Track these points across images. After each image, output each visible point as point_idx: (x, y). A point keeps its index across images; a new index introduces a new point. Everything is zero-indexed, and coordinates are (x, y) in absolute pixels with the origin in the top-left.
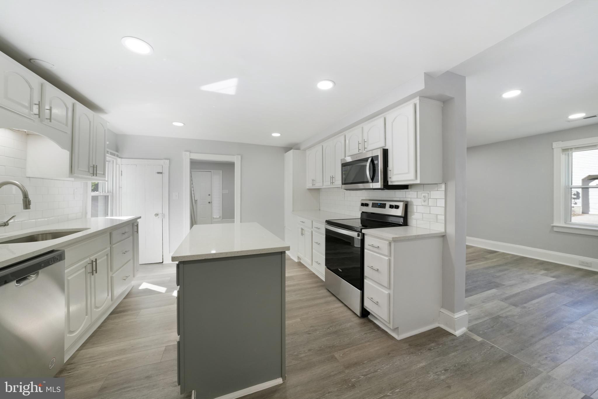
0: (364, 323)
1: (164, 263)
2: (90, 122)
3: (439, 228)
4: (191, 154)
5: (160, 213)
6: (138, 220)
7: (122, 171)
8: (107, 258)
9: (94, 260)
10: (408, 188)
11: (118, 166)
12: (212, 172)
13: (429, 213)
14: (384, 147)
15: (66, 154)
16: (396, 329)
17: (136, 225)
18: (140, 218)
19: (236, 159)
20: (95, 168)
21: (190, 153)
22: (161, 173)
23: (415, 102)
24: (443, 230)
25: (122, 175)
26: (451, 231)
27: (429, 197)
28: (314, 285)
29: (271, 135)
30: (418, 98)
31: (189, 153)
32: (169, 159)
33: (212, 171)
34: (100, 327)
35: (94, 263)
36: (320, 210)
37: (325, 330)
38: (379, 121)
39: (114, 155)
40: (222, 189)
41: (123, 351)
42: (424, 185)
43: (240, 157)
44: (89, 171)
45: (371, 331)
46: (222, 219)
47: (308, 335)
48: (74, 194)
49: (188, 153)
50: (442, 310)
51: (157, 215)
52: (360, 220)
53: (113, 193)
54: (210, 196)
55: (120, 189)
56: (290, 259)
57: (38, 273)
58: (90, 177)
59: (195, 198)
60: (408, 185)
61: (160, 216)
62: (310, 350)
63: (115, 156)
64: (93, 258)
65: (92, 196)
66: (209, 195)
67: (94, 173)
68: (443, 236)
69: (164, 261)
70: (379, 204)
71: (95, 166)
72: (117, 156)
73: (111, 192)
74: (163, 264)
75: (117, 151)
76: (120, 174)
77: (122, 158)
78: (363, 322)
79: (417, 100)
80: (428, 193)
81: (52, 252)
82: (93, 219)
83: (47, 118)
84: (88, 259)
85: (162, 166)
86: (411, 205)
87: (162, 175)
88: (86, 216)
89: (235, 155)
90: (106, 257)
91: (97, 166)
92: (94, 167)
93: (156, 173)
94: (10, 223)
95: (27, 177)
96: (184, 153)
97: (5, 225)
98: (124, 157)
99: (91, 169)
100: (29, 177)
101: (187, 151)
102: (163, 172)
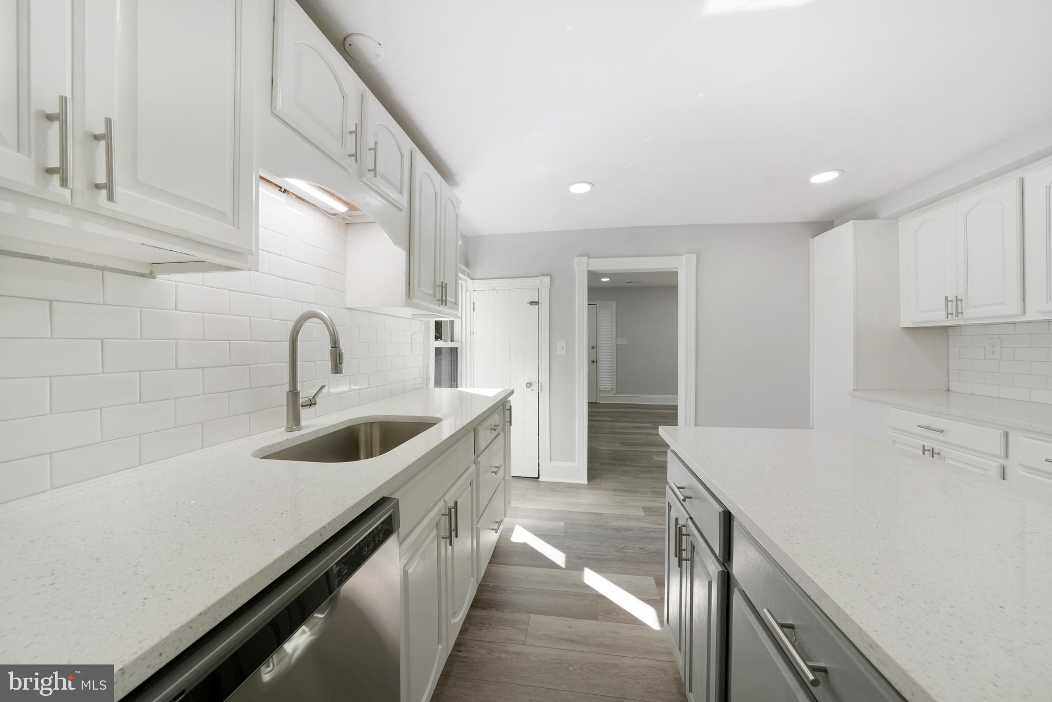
1: (541, 479)
2: (436, 193)
4: (590, 261)
5: (536, 383)
7: (474, 304)
8: (471, 494)
9: (453, 505)
11: (468, 293)
12: (598, 305)
17: (509, 408)
18: (512, 393)
20: (444, 289)
21: (588, 258)
22: (536, 303)
25: (474, 310)
29: (807, 180)
31: (587, 258)
32: (550, 275)
33: (598, 303)
35: (453, 513)
36: (948, 390)
39: (465, 274)
40: (616, 337)
43: (693, 257)
44: (434, 296)
46: (617, 393)
48: (412, 343)
49: (584, 259)
51: (529, 385)
53: (462, 343)
54: (595, 349)
55: (472, 335)
58: (436, 307)
61: (535, 386)
63: (467, 275)
64: (450, 499)
65: (436, 348)
66: (593, 347)
67: (443, 301)
69: (540, 474)
71: (444, 285)
72: (469, 276)
73: (459, 341)
74: (539, 481)
75: (467, 264)
76: (472, 309)
77: (474, 279)
82: (437, 389)
83: (370, 168)
84: (441, 503)
85: (538, 289)
87: (537, 306)
88: (427, 384)
89: (683, 255)
91: (446, 283)
92: (442, 287)
93: (528, 303)
94: (318, 399)
95: (347, 309)
96: (576, 259)
97: (311, 403)
98: (476, 277)
99: (438, 289)
100: (350, 309)
101: (581, 255)
102: (540, 301)
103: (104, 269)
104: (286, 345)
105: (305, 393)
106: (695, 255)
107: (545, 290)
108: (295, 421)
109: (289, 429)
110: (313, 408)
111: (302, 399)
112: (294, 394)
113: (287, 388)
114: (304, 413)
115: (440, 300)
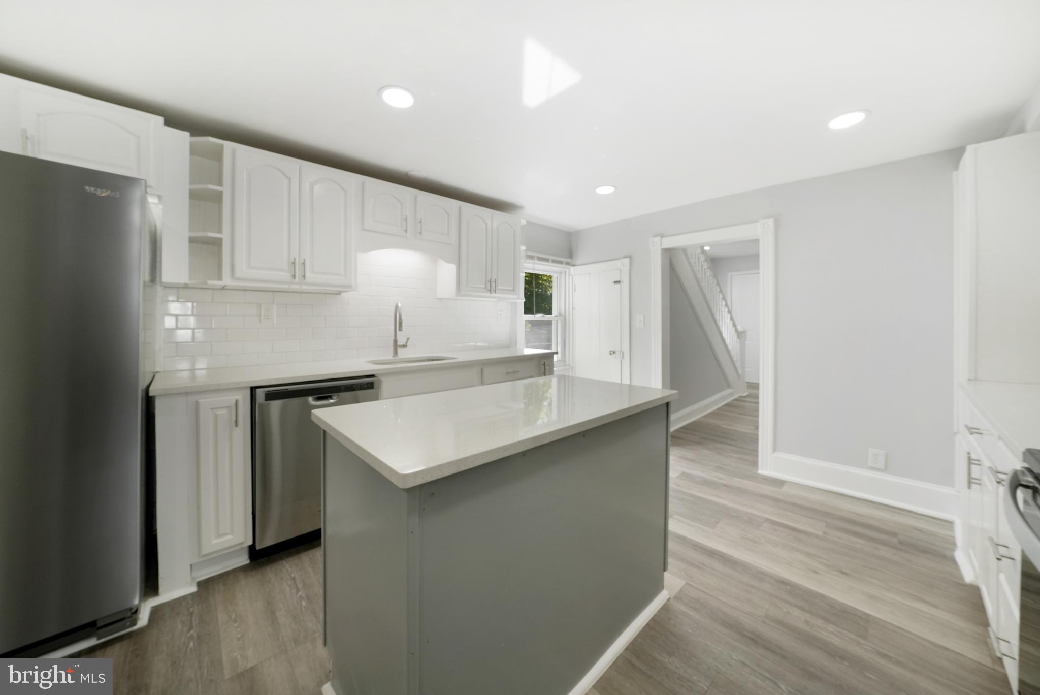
2: (487, 224)
4: (664, 240)
5: (618, 351)
6: (555, 356)
7: (575, 285)
11: (571, 277)
18: (558, 353)
19: (761, 231)
20: (493, 283)
21: (662, 237)
22: (619, 282)
25: (575, 290)
31: (659, 238)
32: (629, 256)
39: (559, 262)
43: (771, 223)
44: (486, 288)
49: (658, 239)
51: (613, 352)
53: (565, 316)
55: (574, 310)
58: (488, 294)
61: (617, 354)
63: (562, 263)
67: (492, 289)
71: (493, 280)
72: (570, 264)
73: (562, 315)
76: (573, 290)
77: (574, 266)
81: (373, 376)
83: (420, 231)
85: (620, 270)
87: (619, 285)
89: (758, 221)
91: (496, 279)
92: (491, 281)
93: (613, 282)
94: (408, 344)
95: (438, 299)
96: (652, 239)
97: (402, 346)
98: (579, 263)
99: (488, 284)
101: (656, 236)
102: (622, 281)
103: (326, 294)
106: (772, 219)
107: (626, 270)
108: (395, 353)
109: (394, 356)
110: (403, 349)
111: (399, 344)
112: (395, 341)
113: (393, 338)
114: (399, 350)
115: (490, 290)
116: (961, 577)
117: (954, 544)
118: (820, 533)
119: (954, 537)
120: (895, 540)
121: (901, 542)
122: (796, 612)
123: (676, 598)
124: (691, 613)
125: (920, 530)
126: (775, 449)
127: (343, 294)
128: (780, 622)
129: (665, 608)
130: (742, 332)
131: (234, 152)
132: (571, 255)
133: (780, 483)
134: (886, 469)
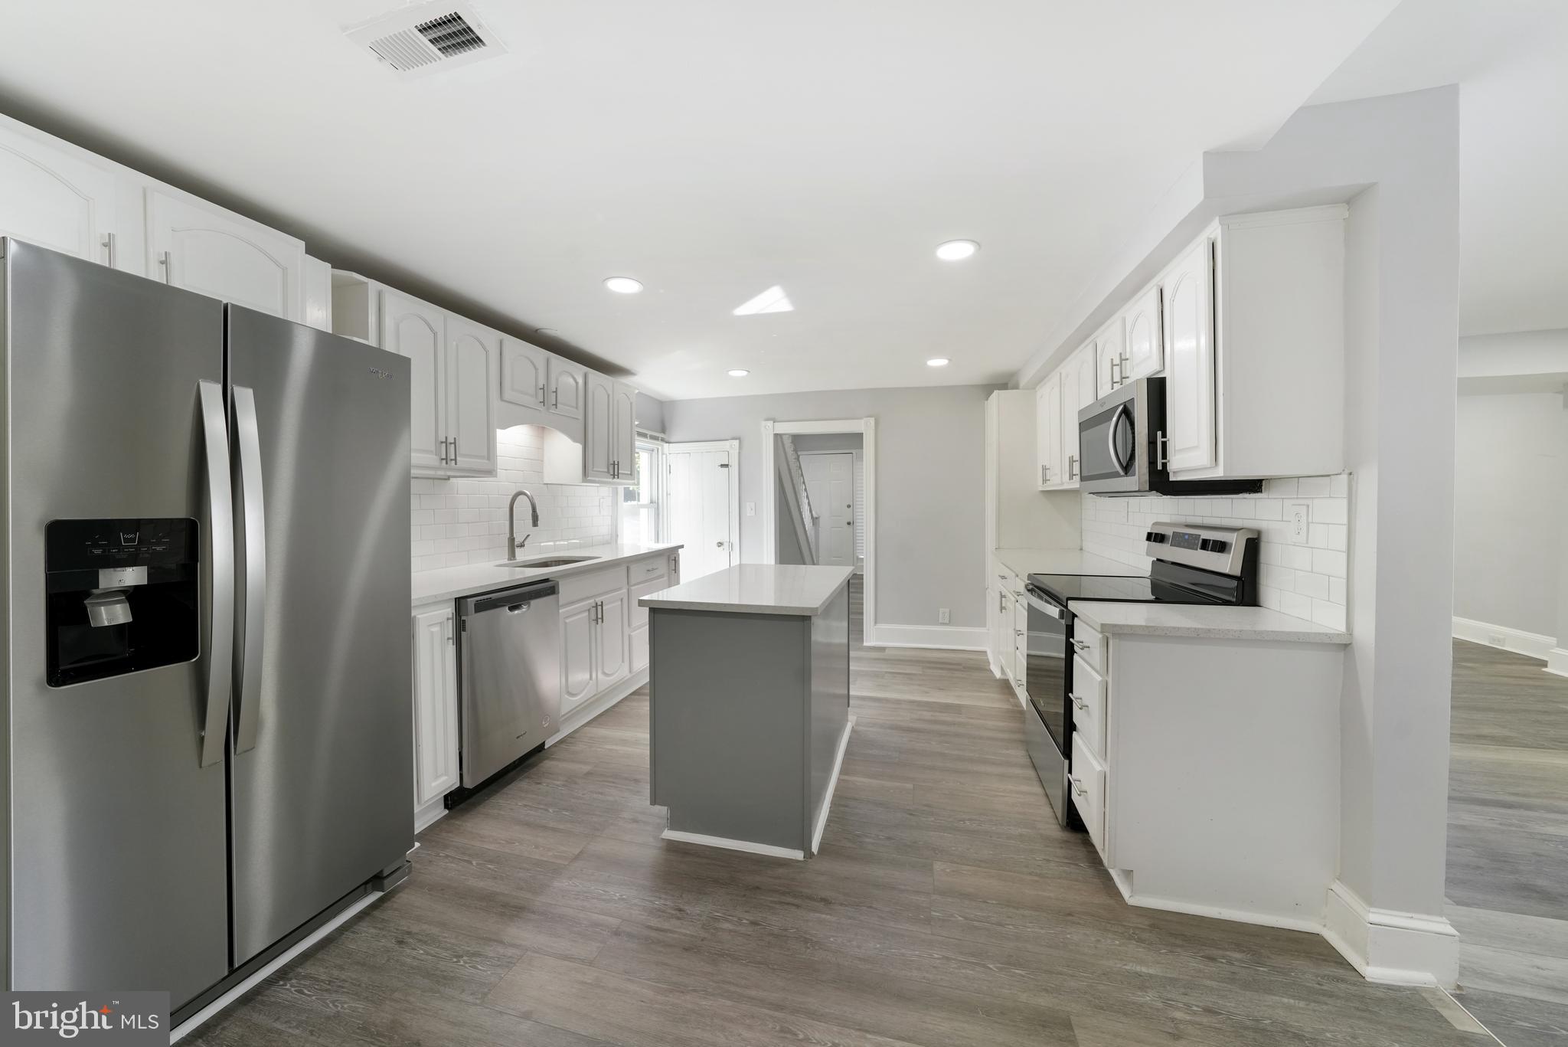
0: (1067, 842)
2: (609, 395)
3: (1330, 621)
4: (777, 424)
5: (727, 542)
6: (680, 550)
7: (670, 466)
8: (622, 604)
9: (599, 603)
10: (1261, 486)
11: (664, 456)
12: (854, 454)
13: (1310, 570)
14: (1159, 372)
15: (579, 447)
16: (1128, 874)
17: (676, 557)
18: (682, 547)
19: (864, 426)
20: (616, 466)
21: (774, 421)
22: (727, 466)
23: (1212, 236)
24: (1342, 628)
26: (1365, 631)
27: (1310, 520)
28: (1006, 736)
29: (926, 364)
30: (1216, 222)
31: (772, 422)
32: (739, 439)
33: (854, 451)
34: (614, 706)
35: (599, 608)
36: (1081, 549)
37: (950, 820)
38: (1148, 301)
39: (655, 438)
41: (624, 742)
42: (1299, 477)
43: (872, 421)
44: (608, 472)
45: (1066, 861)
47: (908, 816)
48: (600, 506)
49: (769, 424)
50: (1338, 887)
51: (720, 544)
52: (1149, 581)
53: (658, 503)
54: (852, 508)
55: (669, 496)
56: (987, 670)
57: (529, 604)
58: (611, 480)
59: (813, 512)
60: (1261, 481)
61: (726, 545)
62: (889, 838)
63: (658, 440)
64: (599, 600)
66: (849, 506)
68: (1344, 647)
70: (1187, 537)
71: (616, 463)
72: (663, 440)
76: (668, 471)
77: (669, 443)
78: (1065, 839)
79: (1214, 230)
80: (1308, 506)
81: (547, 580)
83: (553, 403)
84: (591, 601)
85: (729, 452)
86: (1268, 542)
87: (727, 469)
89: (861, 418)
90: (620, 603)
91: (619, 462)
92: (614, 464)
93: (719, 466)
94: (525, 543)
95: (545, 484)
96: (764, 423)
97: (522, 545)
98: (672, 440)
99: (611, 468)
100: (547, 484)
101: (768, 419)
102: (730, 464)
104: (507, 510)
105: (518, 540)
106: (873, 419)
107: (735, 453)
108: (512, 555)
109: (509, 559)
110: (522, 549)
111: (516, 543)
112: (512, 539)
113: (508, 535)
114: (518, 550)
115: (614, 475)
116: (995, 677)
117: (989, 663)
118: (921, 673)
119: (988, 659)
120: (961, 667)
121: (964, 668)
122: (925, 713)
123: (856, 725)
124: (870, 729)
125: (971, 659)
126: (876, 623)
127: (452, 480)
128: (919, 720)
129: (853, 731)
130: (816, 518)
131: (380, 295)
132: (663, 430)
133: (882, 649)
134: (949, 624)
